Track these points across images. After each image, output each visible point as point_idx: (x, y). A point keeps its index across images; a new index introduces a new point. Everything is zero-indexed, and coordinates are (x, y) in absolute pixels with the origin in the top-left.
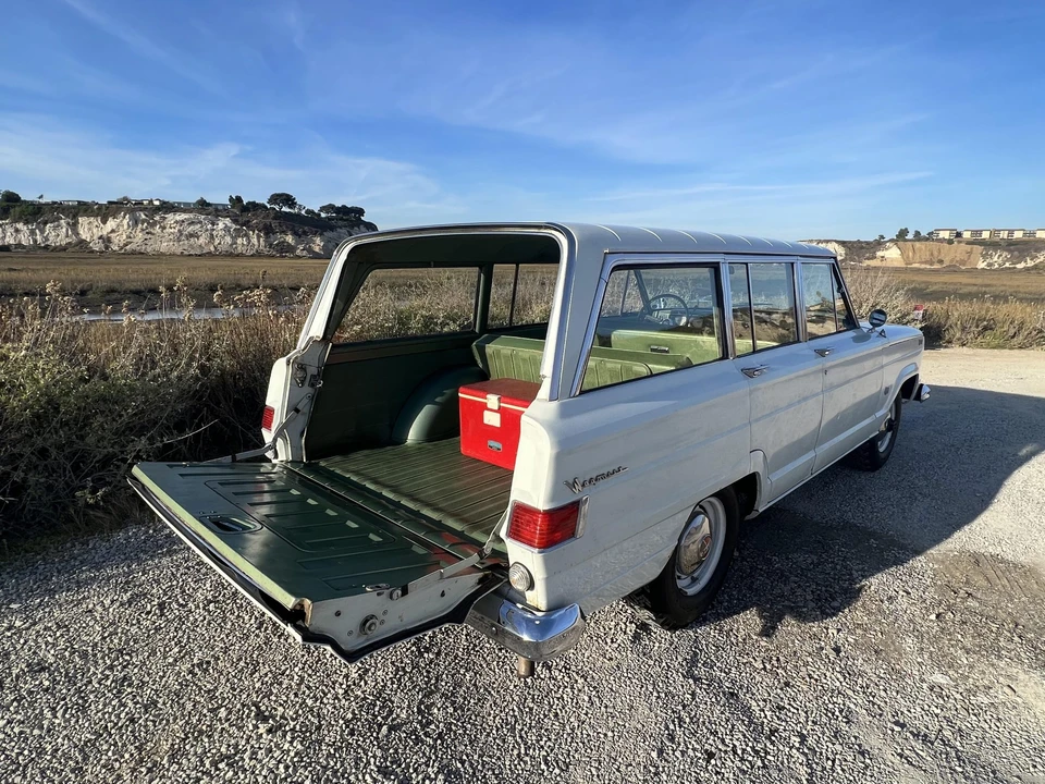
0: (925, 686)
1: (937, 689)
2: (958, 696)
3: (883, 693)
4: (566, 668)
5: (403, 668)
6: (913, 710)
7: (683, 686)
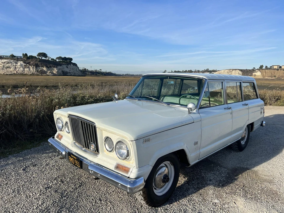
0: (211, 203)
1: (214, 204)
2: (220, 205)
3: (198, 205)
4: (106, 200)
5: (56, 201)
6: (205, 209)
7: (139, 204)
